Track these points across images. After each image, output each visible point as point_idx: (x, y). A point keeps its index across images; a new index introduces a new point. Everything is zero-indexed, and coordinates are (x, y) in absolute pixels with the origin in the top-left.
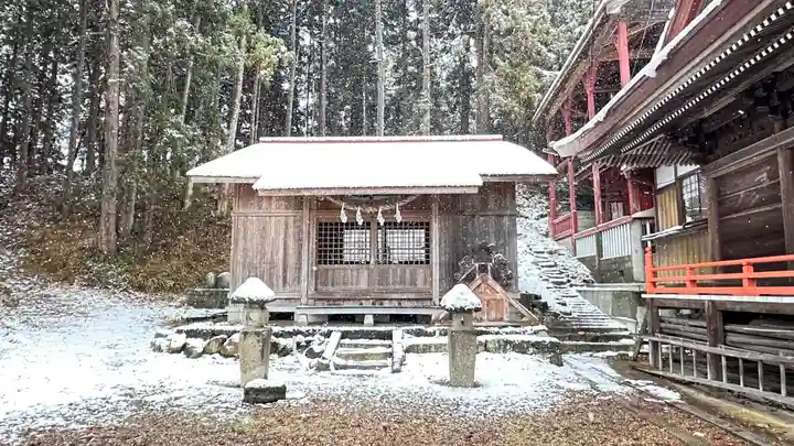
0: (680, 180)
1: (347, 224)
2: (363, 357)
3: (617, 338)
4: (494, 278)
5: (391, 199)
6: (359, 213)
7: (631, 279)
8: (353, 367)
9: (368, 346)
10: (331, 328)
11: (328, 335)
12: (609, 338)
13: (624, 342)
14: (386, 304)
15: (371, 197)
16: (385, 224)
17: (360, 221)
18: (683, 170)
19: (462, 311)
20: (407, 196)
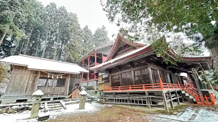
0: (102, 75)
1: (49, 78)
2: (55, 107)
3: (94, 99)
4: (79, 89)
5: (59, 73)
6: (53, 76)
7: (94, 89)
8: (54, 110)
9: (55, 105)
10: (44, 102)
11: (44, 103)
12: (93, 99)
13: (95, 99)
14: (54, 96)
15: (55, 73)
16: (58, 78)
17: (53, 78)
18: (103, 74)
19: (84, 95)
20: (64, 73)
